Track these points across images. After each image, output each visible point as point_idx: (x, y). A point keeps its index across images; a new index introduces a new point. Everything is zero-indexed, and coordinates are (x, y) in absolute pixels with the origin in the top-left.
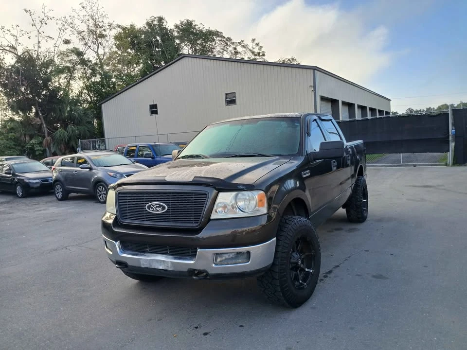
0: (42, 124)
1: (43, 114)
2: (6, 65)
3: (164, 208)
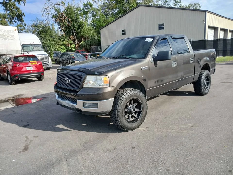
0: (75, 39)
1: (75, 34)
2: (61, 12)
3: (69, 81)
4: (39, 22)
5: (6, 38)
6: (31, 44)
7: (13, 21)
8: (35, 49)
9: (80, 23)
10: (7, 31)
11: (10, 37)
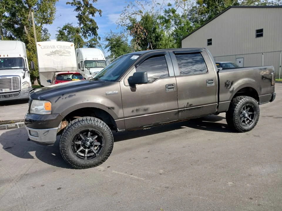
2: (137, 22)
4: (113, 35)
5: (62, 54)
6: (94, 60)
7: (87, 35)
8: (98, 66)
9: (158, 33)
10: (63, 47)
11: (66, 53)
